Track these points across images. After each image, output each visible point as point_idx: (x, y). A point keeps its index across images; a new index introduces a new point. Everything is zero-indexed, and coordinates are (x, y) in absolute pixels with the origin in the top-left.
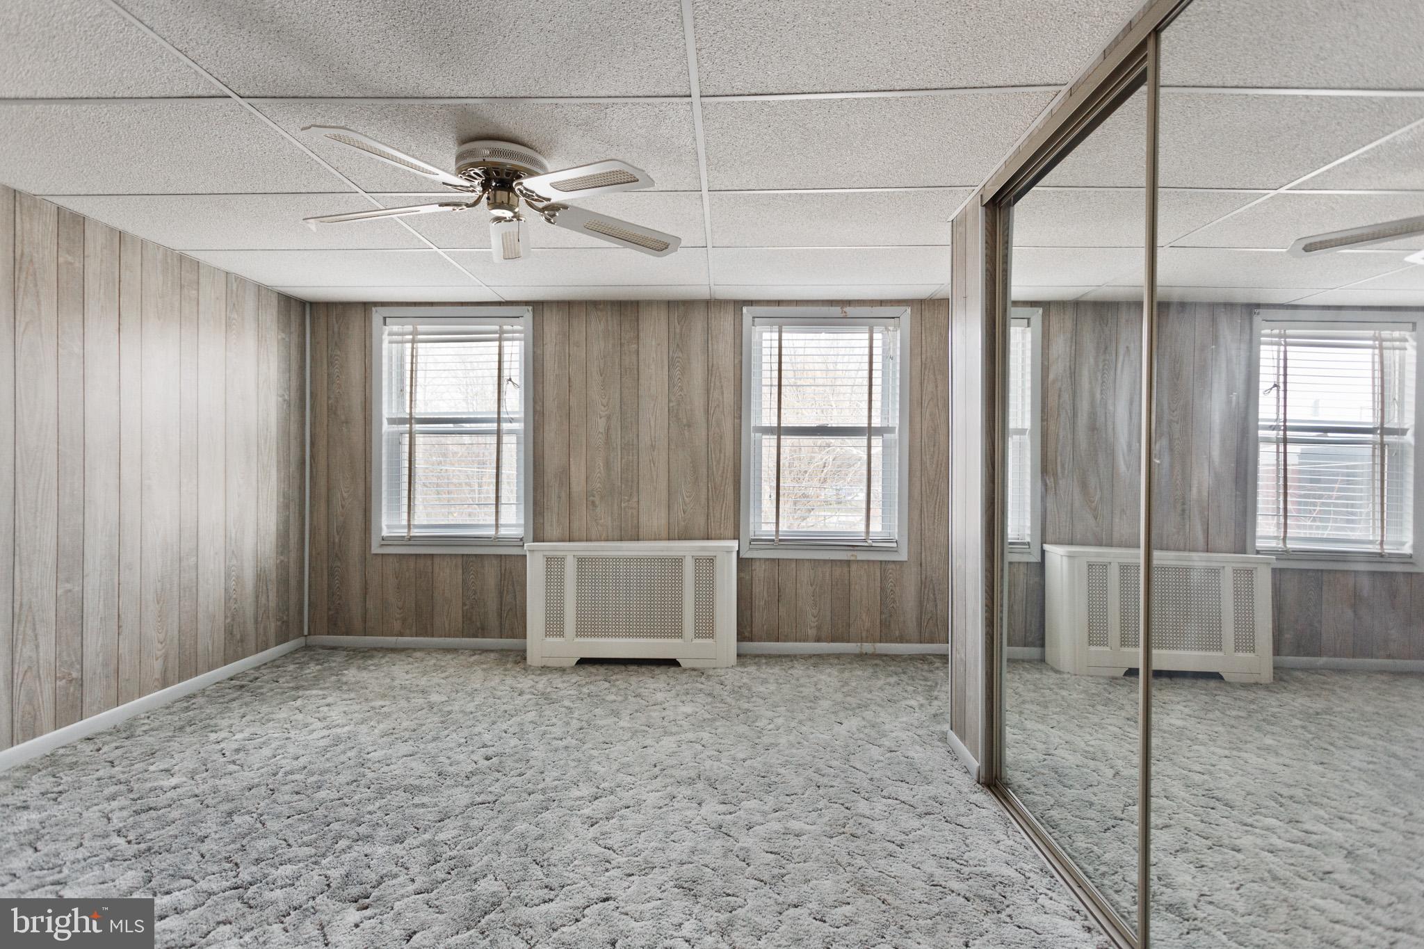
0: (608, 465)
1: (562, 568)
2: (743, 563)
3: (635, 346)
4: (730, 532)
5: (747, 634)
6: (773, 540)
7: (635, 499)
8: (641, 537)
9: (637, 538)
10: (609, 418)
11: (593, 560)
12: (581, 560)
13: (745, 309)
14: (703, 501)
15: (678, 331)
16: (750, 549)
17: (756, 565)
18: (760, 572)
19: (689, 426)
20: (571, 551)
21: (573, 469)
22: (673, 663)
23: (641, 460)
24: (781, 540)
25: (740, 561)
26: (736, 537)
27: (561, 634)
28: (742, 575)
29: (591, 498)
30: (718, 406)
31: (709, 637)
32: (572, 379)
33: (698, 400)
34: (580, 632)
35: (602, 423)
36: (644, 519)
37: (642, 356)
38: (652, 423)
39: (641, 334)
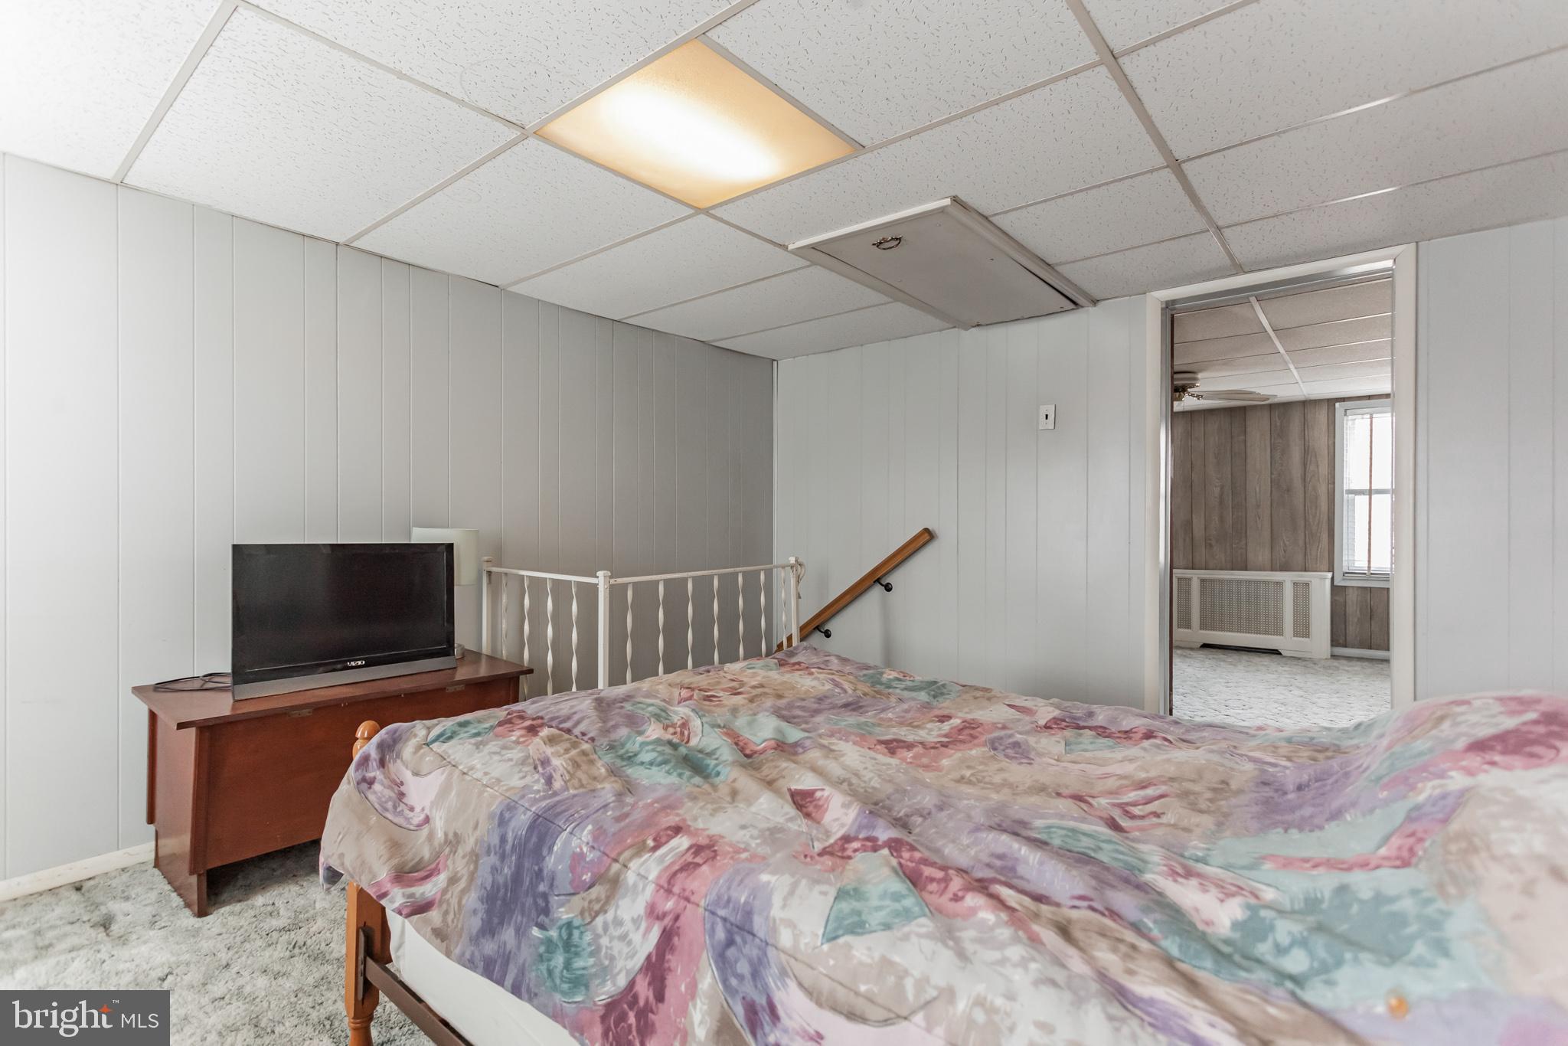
0: (1222, 519)
1: (1189, 585)
2: (1335, 589)
3: (1243, 437)
4: (1326, 568)
5: (1341, 641)
6: (1365, 574)
7: (1244, 542)
8: (1249, 567)
9: (1246, 569)
10: (1222, 487)
11: (1212, 581)
12: (1203, 581)
13: (1337, 405)
14: (1301, 543)
15: (1278, 424)
16: (1344, 579)
17: (1350, 591)
18: (1352, 598)
19: (1288, 491)
20: (1195, 576)
21: (1194, 521)
22: (1275, 652)
23: (1248, 515)
24: (1372, 574)
25: (1334, 588)
26: (1331, 569)
27: (1189, 626)
28: (1337, 598)
29: (1209, 542)
30: (1314, 475)
31: (1306, 637)
32: (1194, 462)
33: (1296, 472)
34: (1203, 626)
35: (1217, 491)
36: (1251, 556)
37: (1248, 444)
38: (1258, 490)
39: (1248, 430)
